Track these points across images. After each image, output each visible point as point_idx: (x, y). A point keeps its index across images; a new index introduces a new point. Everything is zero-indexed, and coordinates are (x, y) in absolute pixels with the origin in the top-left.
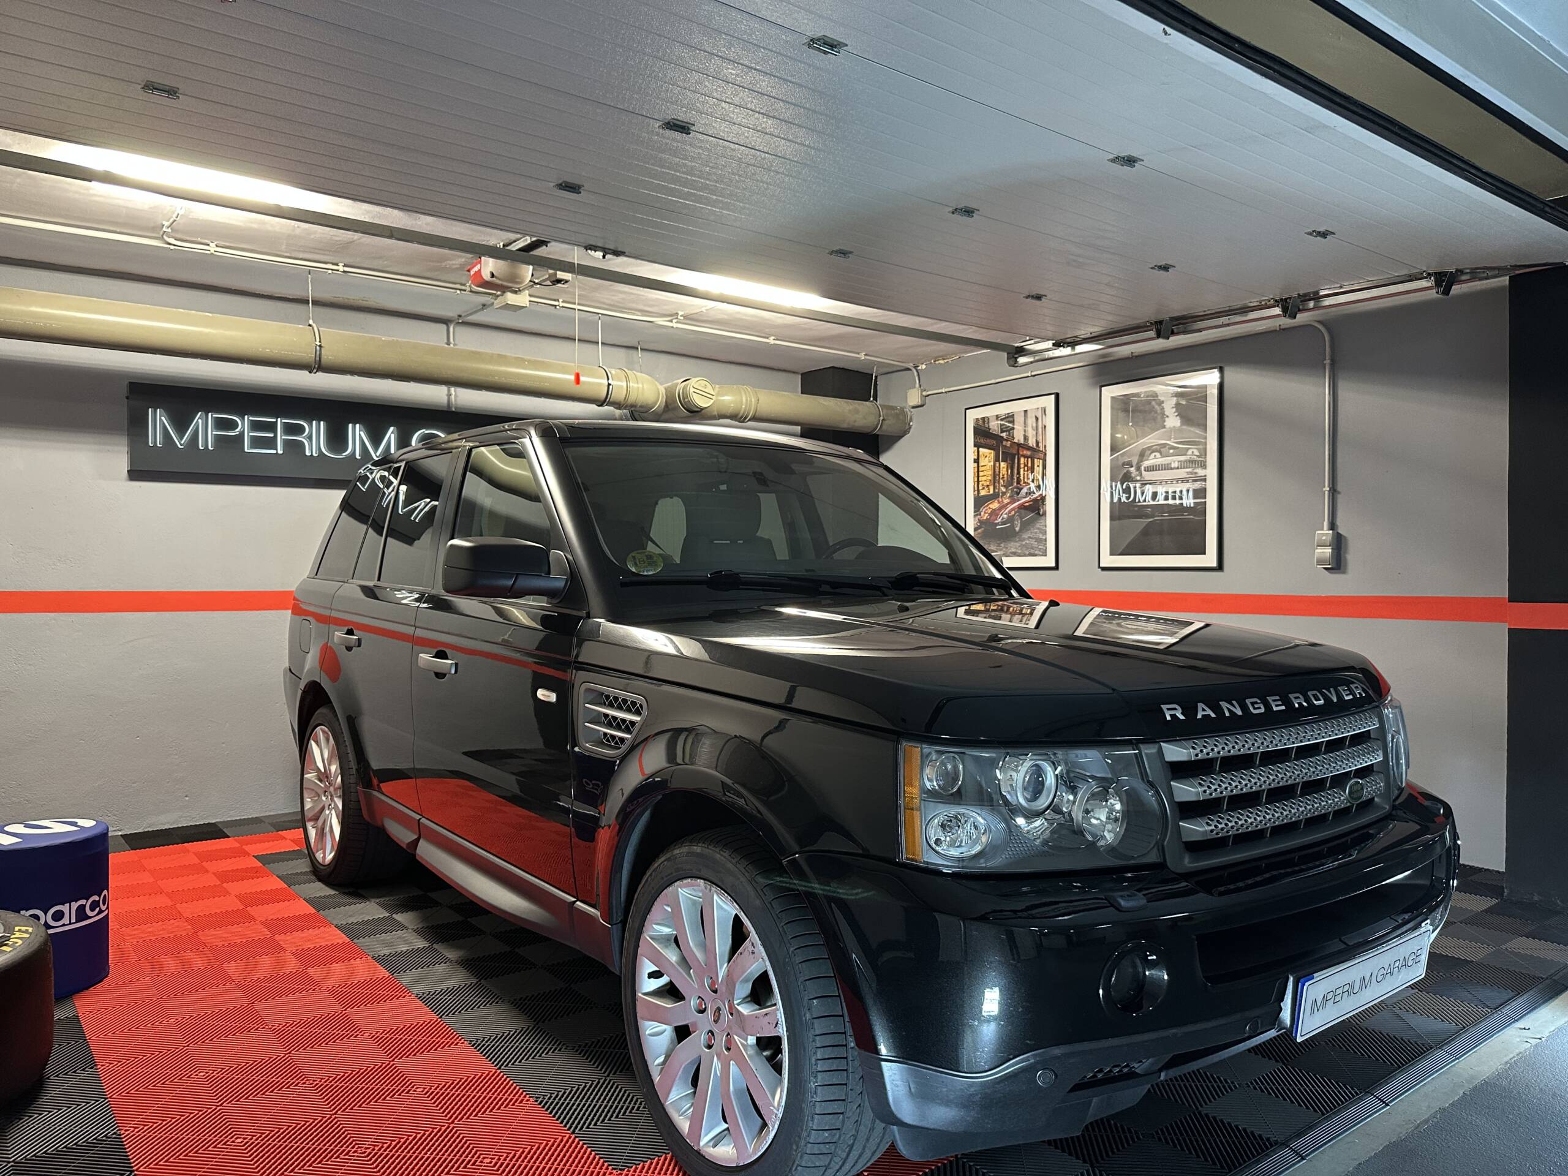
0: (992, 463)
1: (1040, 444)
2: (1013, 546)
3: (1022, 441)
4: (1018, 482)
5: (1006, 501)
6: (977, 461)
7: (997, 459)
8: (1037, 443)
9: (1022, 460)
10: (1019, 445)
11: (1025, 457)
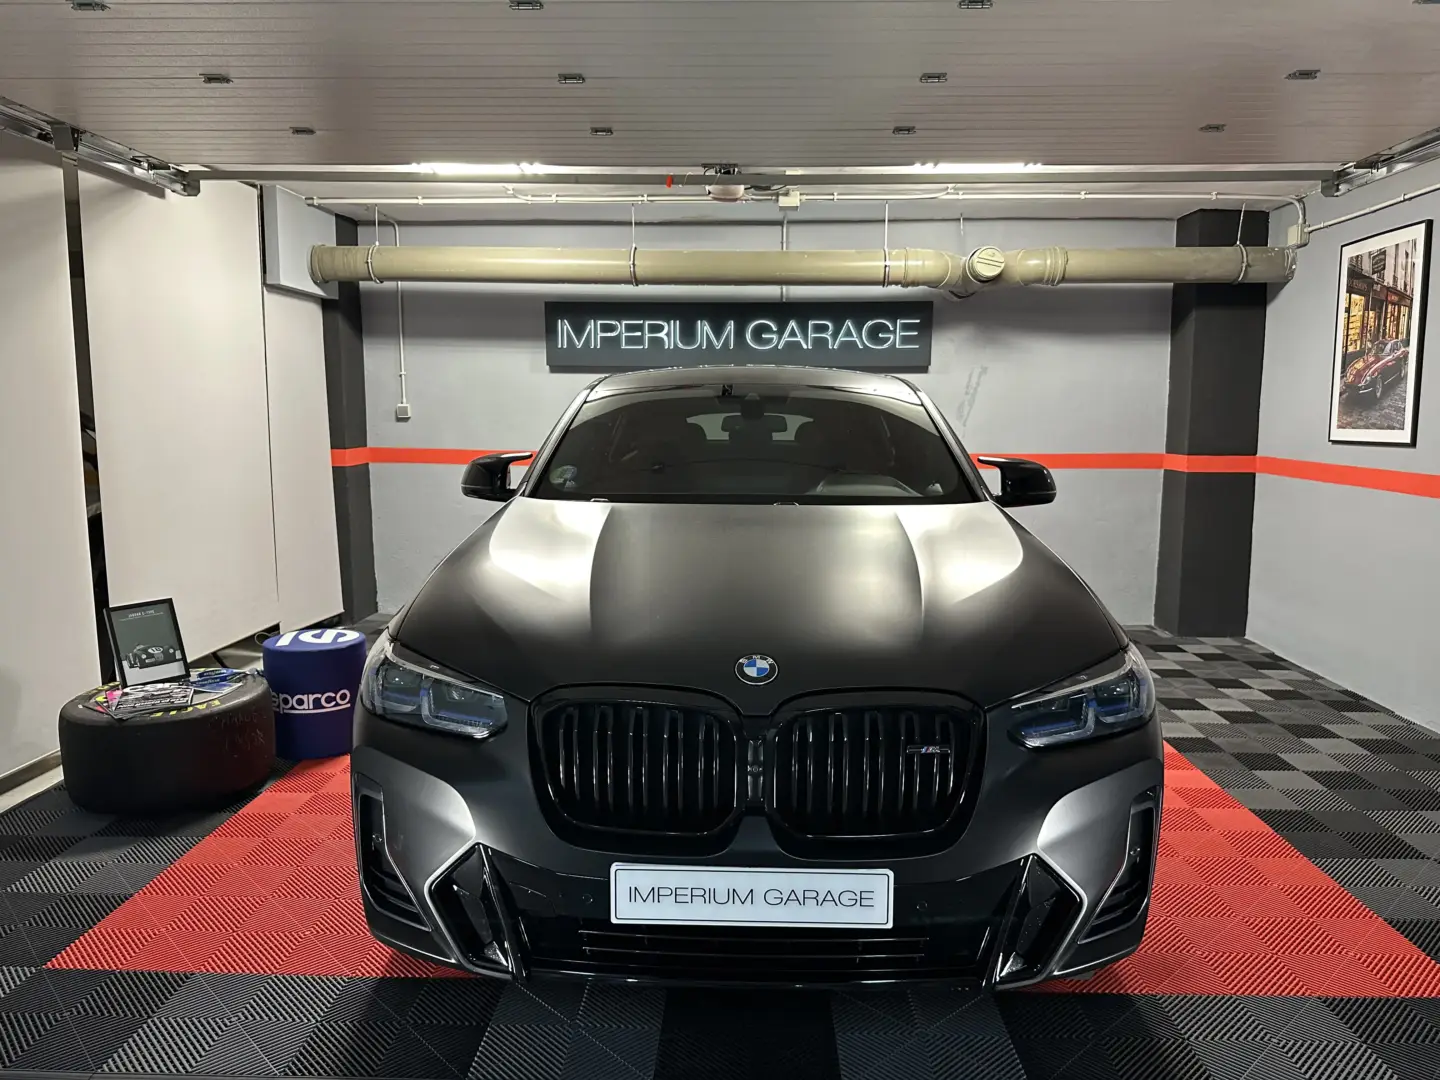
0: (1361, 313)
1: (1408, 287)
2: (1374, 416)
3: (1391, 284)
4: (1384, 337)
5: (1372, 359)
6: (1348, 310)
7: (1366, 308)
8: (1405, 285)
9: (1390, 307)
10: (1388, 288)
11: (1393, 304)
